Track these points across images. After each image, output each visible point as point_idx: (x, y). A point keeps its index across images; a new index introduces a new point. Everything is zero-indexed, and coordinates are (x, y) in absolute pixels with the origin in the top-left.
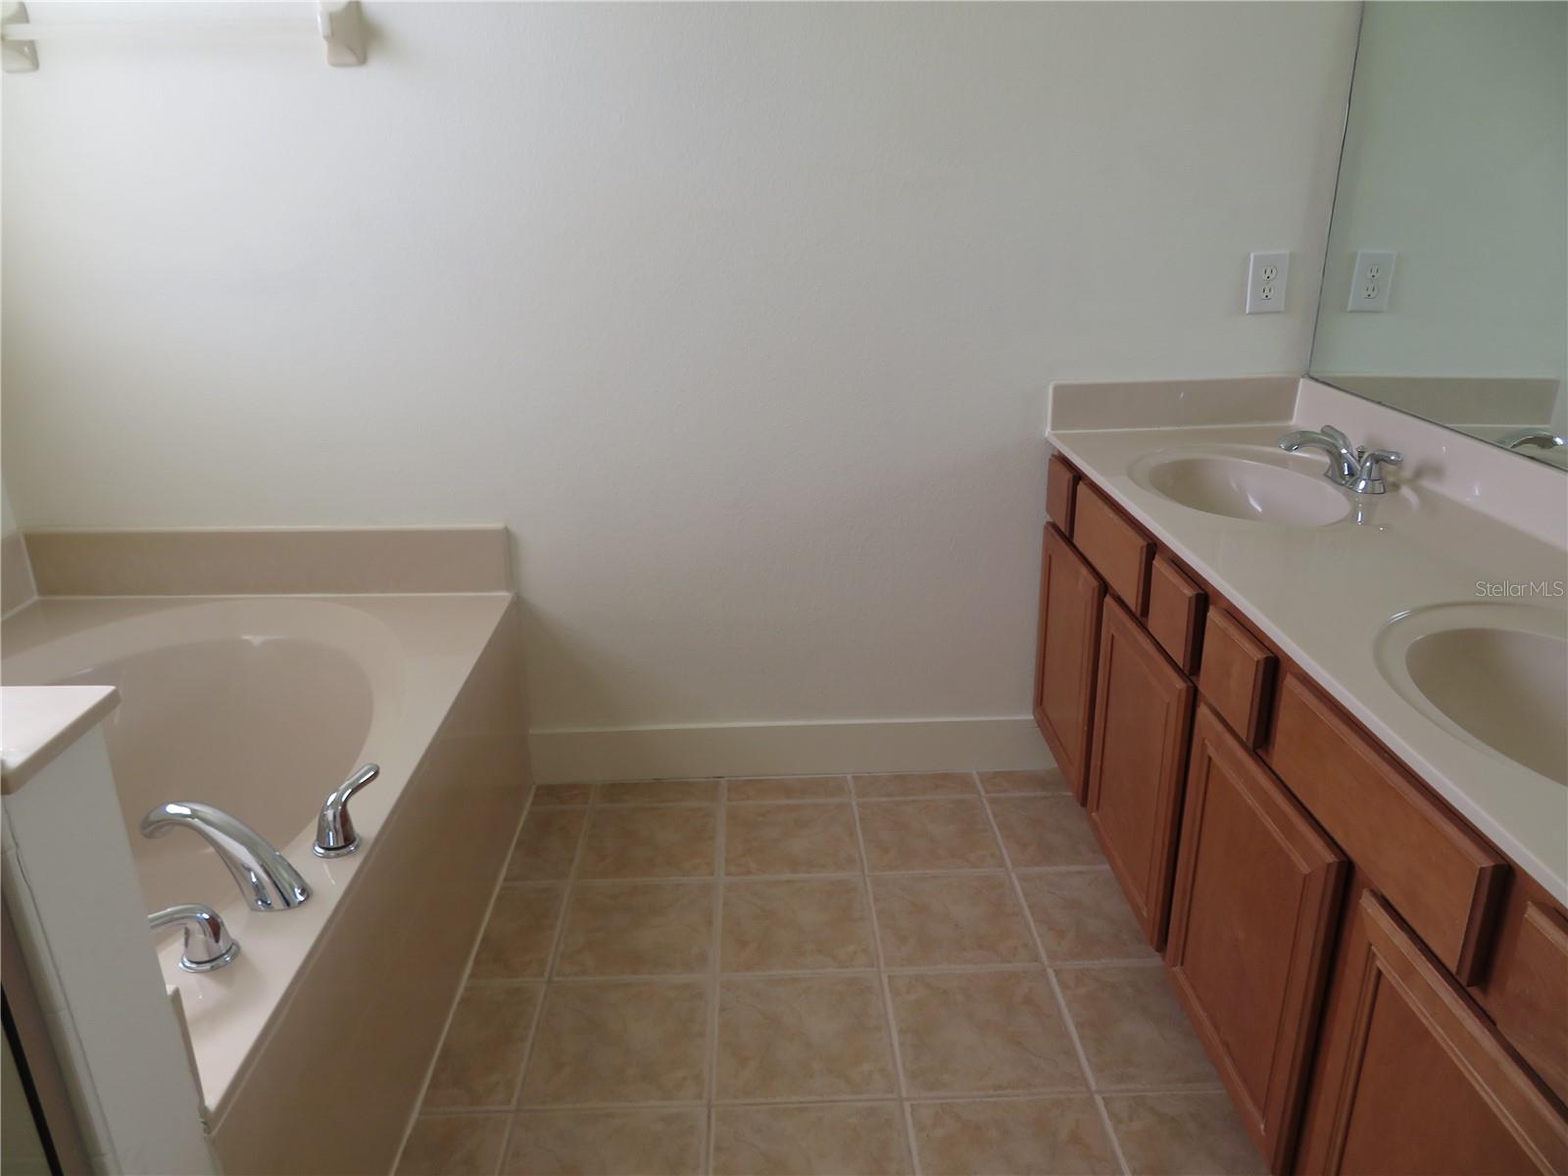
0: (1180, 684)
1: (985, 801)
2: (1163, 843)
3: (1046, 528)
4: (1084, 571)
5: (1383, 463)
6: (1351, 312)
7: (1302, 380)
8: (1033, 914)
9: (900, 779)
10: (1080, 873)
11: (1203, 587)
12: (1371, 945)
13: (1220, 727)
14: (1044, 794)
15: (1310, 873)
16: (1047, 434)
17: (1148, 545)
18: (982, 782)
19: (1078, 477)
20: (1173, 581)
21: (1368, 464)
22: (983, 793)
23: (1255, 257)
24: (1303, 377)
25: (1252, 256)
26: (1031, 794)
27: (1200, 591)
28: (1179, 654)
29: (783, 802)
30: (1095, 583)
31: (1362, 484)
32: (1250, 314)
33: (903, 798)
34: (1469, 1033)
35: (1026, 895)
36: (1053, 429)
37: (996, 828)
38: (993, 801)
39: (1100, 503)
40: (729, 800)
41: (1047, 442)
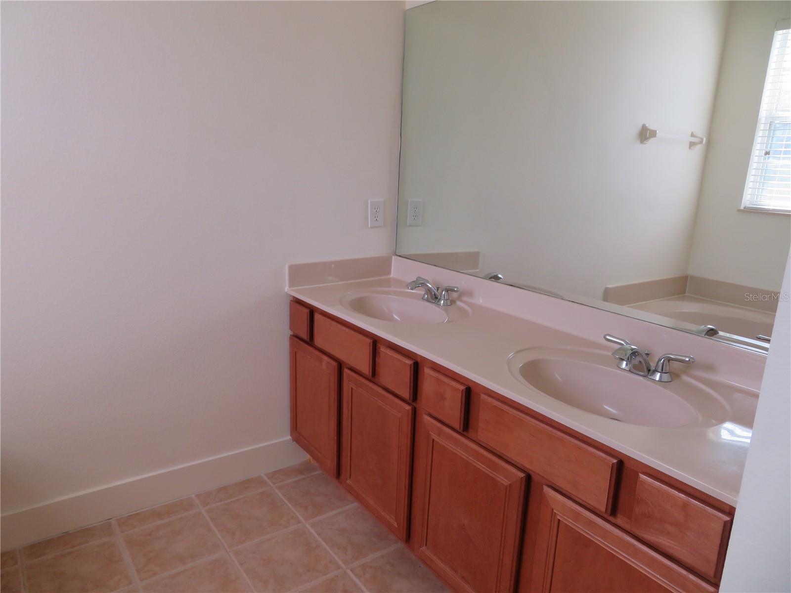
0: (408, 408)
1: (275, 489)
2: (405, 487)
3: (290, 338)
4: (325, 358)
5: (449, 292)
6: (410, 226)
7: (393, 257)
8: (326, 543)
9: (223, 489)
10: (339, 513)
11: (414, 358)
12: (553, 510)
13: (439, 425)
14: (303, 477)
15: (510, 484)
16: (286, 291)
17: (373, 341)
18: (269, 478)
19: (312, 311)
20: (397, 357)
21: (444, 293)
22: (271, 484)
23: (371, 202)
24: (393, 255)
25: (369, 201)
26: (297, 479)
27: (415, 361)
28: (406, 393)
29: (159, 522)
30: (335, 364)
31: (442, 302)
32: (371, 227)
33: (229, 500)
34: (617, 536)
35: (319, 534)
36: (290, 287)
37: (287, 502)
38: (280, 488)
39: (334, 323)
40: (122, 532)
41: (287, 294)
